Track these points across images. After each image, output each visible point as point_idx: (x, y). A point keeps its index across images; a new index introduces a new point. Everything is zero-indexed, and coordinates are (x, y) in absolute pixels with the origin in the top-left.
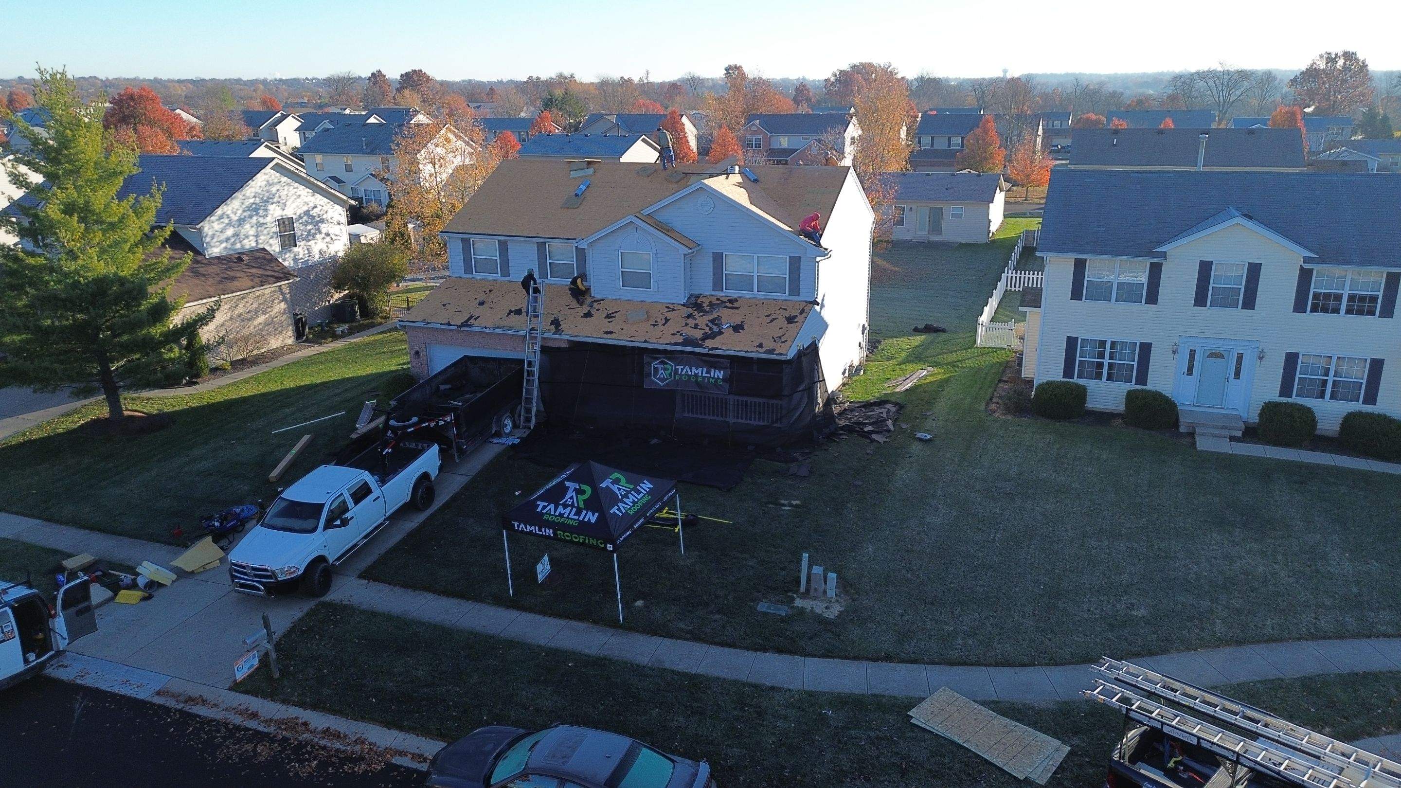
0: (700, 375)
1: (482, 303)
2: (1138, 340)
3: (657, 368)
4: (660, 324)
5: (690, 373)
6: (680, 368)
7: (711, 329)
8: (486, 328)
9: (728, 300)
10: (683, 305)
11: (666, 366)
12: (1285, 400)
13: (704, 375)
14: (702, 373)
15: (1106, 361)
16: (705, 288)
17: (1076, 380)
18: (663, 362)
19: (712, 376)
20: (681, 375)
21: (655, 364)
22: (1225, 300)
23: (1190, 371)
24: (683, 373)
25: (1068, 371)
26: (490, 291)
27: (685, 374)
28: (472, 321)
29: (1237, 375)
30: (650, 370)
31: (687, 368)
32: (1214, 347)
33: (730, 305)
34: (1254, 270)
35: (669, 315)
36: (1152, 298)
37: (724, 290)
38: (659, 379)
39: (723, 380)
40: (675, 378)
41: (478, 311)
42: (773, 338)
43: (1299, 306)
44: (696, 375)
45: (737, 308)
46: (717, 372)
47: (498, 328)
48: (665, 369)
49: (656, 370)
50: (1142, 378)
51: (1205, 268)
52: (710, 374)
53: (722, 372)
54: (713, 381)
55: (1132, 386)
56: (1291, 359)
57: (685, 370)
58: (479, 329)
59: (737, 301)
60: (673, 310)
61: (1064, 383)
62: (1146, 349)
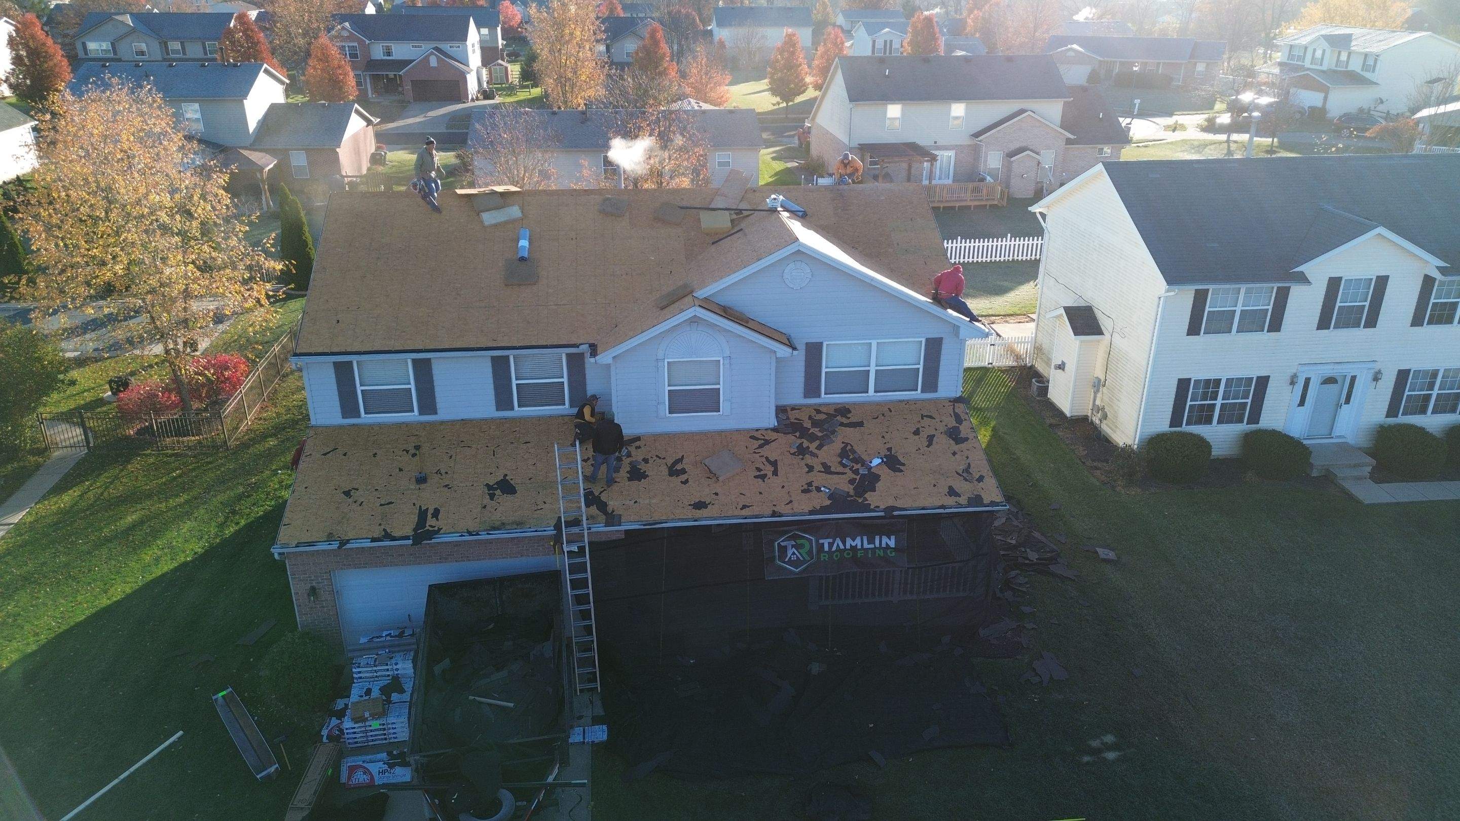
0: (859, 547)
1: (421, 480)
2: (1255, 373)
3: (785, 547)
4: (770, 474)
5: (842, 547)
6: (826, 543)
7: (856, 472)
8: (470, 533)
9: (836, 410)
10: (775, 430)
11: (800, 541)
12: (1392, 421)
13: (866, 545)
14: (862, 545)
15: (1219, 402)
16: (795, 396)
17: (1185, 428)
18: (795, 537)
19: (877, 544)
20: (830, 552)
21: (781, 541)
22: (1350, 319)
23: (1302, 403)
24: (834, 548)
25: (1176, 420)
26: (417, 448)
27: (836, 551)
28: (431, 521)
29: (1348, 401)
30: (774, 551)
31: (838, 541)
32: (1328, 371)
33: (845, 421)
34: (1382, 282)
35: (771, 452)
36: (1276, 325)
37: (823, 395)
38: (790, 562)
39: (895, 549)
40: (819, 558)
41: (429, 498)
42: (958, 473)
43: (1417, 321)
44: (854, 548)
45: (860, 424)
46: (885, 540)
47: (494, 529)
48: (796, 547)
49: (783, 550)
50: (1255, 417)
51: (1334, 284)
52: (874, 543)
53: (893, 538)
54: (882, 554)
55: (1243, 427)
56: (1403, 376)
57: (835, 545)
58: (455, 538)
59: (849, 411)
60: (767, 442)
61: (1172, 433)
62: (1263, 382)
